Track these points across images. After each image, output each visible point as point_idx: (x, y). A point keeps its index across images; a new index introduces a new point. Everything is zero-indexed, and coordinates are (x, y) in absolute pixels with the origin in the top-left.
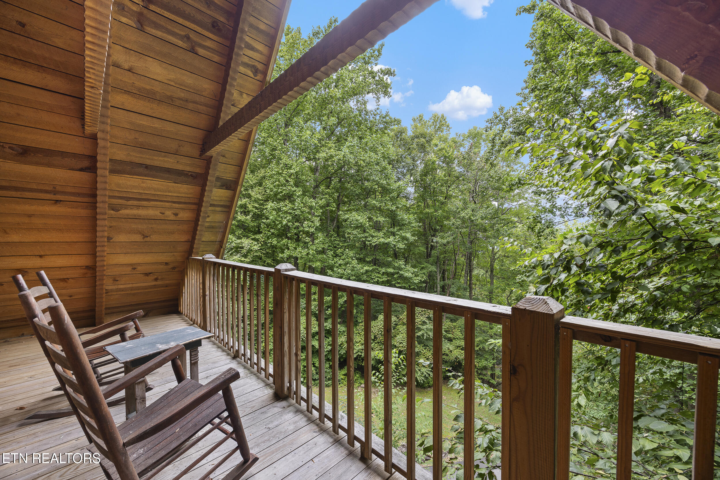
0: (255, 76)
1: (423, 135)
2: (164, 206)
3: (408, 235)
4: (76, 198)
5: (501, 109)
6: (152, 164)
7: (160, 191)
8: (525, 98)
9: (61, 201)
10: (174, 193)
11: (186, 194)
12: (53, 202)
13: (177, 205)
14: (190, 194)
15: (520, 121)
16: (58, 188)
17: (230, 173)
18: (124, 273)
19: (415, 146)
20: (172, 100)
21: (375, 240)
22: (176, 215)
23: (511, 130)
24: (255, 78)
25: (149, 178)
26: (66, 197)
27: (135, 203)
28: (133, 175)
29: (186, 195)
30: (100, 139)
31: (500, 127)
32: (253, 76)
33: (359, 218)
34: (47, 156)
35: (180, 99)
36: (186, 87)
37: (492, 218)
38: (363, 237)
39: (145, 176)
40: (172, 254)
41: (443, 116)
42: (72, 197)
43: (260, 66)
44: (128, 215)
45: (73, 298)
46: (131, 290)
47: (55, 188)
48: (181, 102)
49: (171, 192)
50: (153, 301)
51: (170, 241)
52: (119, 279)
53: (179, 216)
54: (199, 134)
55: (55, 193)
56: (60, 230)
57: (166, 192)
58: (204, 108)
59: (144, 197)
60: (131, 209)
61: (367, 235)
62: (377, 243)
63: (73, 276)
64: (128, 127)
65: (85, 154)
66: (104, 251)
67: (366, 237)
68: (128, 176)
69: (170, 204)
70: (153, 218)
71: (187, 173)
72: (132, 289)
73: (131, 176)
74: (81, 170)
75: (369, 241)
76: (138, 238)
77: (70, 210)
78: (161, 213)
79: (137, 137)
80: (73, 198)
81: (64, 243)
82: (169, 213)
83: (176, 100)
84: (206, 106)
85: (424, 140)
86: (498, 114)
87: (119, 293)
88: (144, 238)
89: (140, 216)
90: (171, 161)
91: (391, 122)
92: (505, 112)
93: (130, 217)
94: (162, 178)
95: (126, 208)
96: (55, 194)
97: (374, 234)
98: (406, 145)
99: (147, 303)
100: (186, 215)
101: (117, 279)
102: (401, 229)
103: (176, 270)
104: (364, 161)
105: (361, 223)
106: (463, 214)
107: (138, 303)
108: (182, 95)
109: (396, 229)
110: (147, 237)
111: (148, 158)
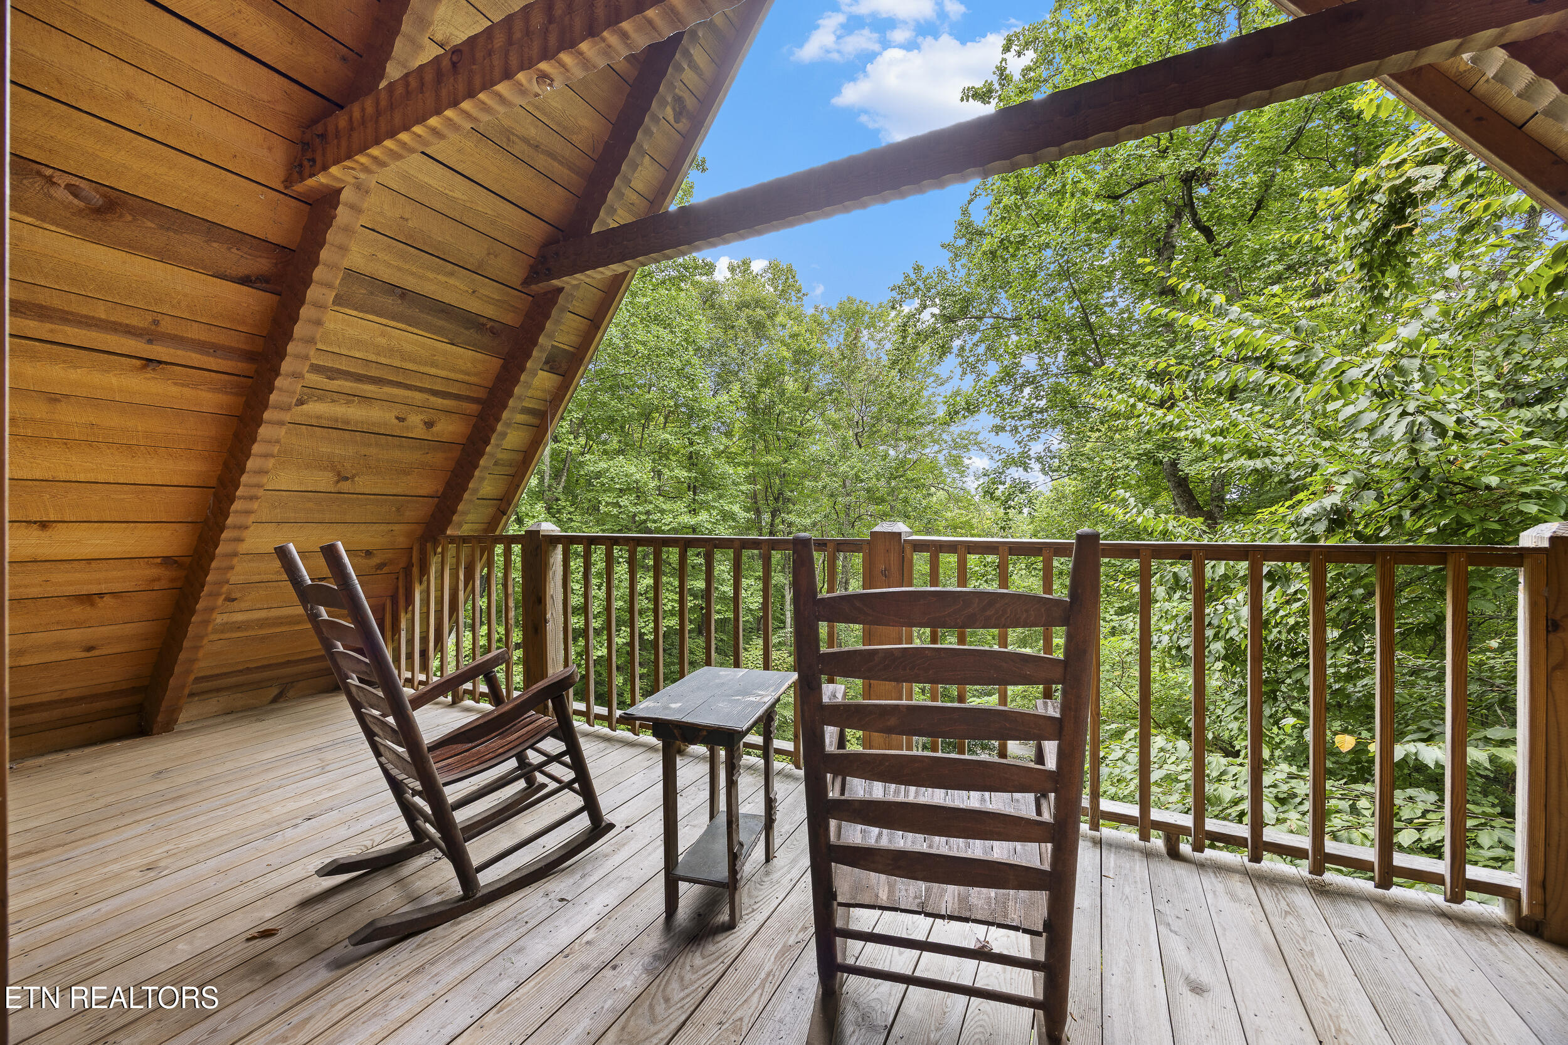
0: (677, 121)
1: (758, 303)
2: (409, 401)
3: (736, 508)
4: (205, 358)
5: (918, 269)
6: (418, 290)
7: (414, 361)
8: (956, 255)
9: (160, 362)
10: (443, 369)
11: (468, 374)
12: (138, 363)
13: (440, 401)
14: (475, 375)
15: (955, 295)
16: (167, 326)
17: (568, 333)
18: (257, 578)
19: (742, 322)
20: (509, 140)
21: (668, 518)
22: (429, 424)
23: (936, 311)
24: (675, 125)
25: (400, 325)
26: (179, 352)
27: (348, 385)
28: (367, 312)
29: (466, 378)
30: (346, 204)
31: (916, 303)
32: (672, 121)
33: (633, 469)
34: (168, 229)
35: (525, 140)
36: (545, 114)
37: (892, 477)
38: (641, 513)
39: (393, 319)
40: (390, 527)
41: (790, 270)
42: (193, 355)
43: (690, 102)
44: (319, 417)
45: (96, 653)
46: (261, 627)
47: (156, 322)
48: (526, 147)
49: (437, 367)
50: (304, 657)
51: (394, 492)
52: (238, 595)
53: (434, 429)
54: (537, 231)
55: (151, 336)
56: (129, 446)
57: (426, 364)
58: (566, 171)
59: (373, 373)
60: (333, 401)
61: (650, 507)
62: (673, 525)
63: (117, 587)
64: (395, 187)
65: (271, 238)
66: (248, 512)
67: (648, 513)
68: (354, 313)
69: (426, 396)
70: (376, 430)
71: (485, 321)
72: (262, 623)
73: (361, 315)
74: (245, 281)
75: (655, 522)
76: (323, 481)
77: (174, 390)
78: (397, 418)
79: (406, 216)
80: (196, 358)
81: (126, 488)
82: (415, 420)
83: (517, 140)
84: (570, 169)
85: (762, 312)
86: (913, 276)
87: (227, 636)
88: (338, 482)
89: (348, 422)
90: (462, 287)
91: (696, 268)
92: (924, 275)
93: (325, 423)
94: (428, 328)
95: (320, 399)
96: (150, 342)
97: (664, 507)
98: (723, 319)
99: (289, 662)
100: (449, 428)
101: (233, 596)
102: (720, 497)
103: (385, 570)
104: (644, 344)
105: (637, 482)
106: (843, 468)
107: (266, 663)
108: (532, 132)
109: (710, 497)
110: (347, 479)
111: (413, 274)
